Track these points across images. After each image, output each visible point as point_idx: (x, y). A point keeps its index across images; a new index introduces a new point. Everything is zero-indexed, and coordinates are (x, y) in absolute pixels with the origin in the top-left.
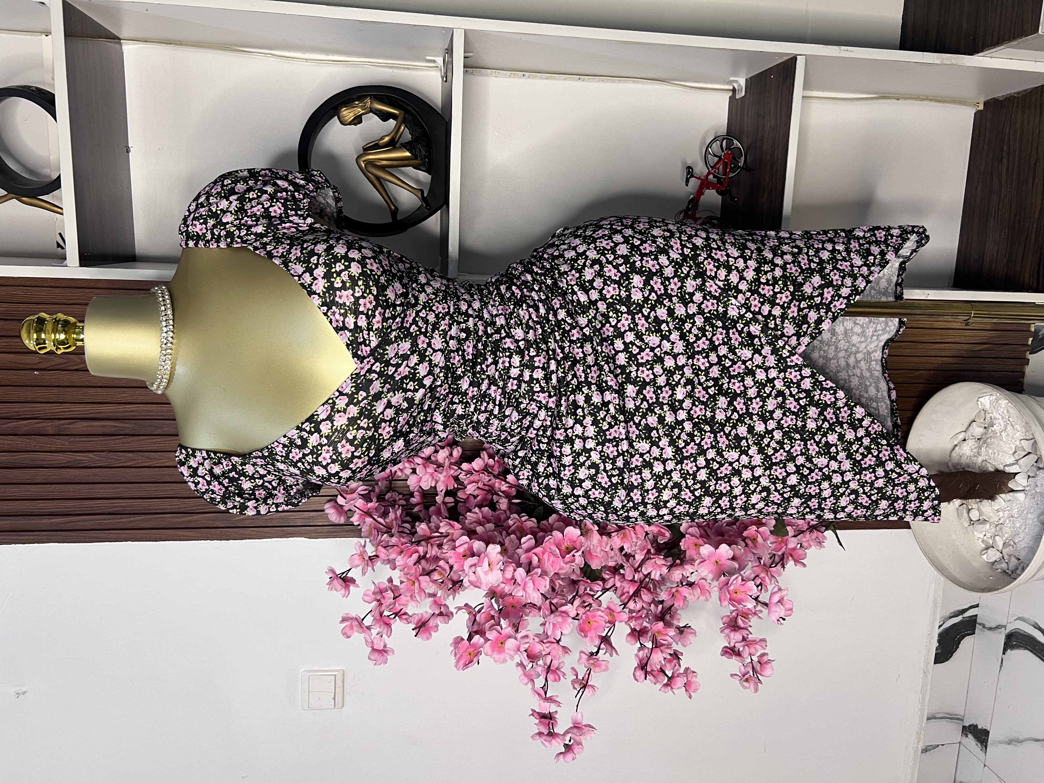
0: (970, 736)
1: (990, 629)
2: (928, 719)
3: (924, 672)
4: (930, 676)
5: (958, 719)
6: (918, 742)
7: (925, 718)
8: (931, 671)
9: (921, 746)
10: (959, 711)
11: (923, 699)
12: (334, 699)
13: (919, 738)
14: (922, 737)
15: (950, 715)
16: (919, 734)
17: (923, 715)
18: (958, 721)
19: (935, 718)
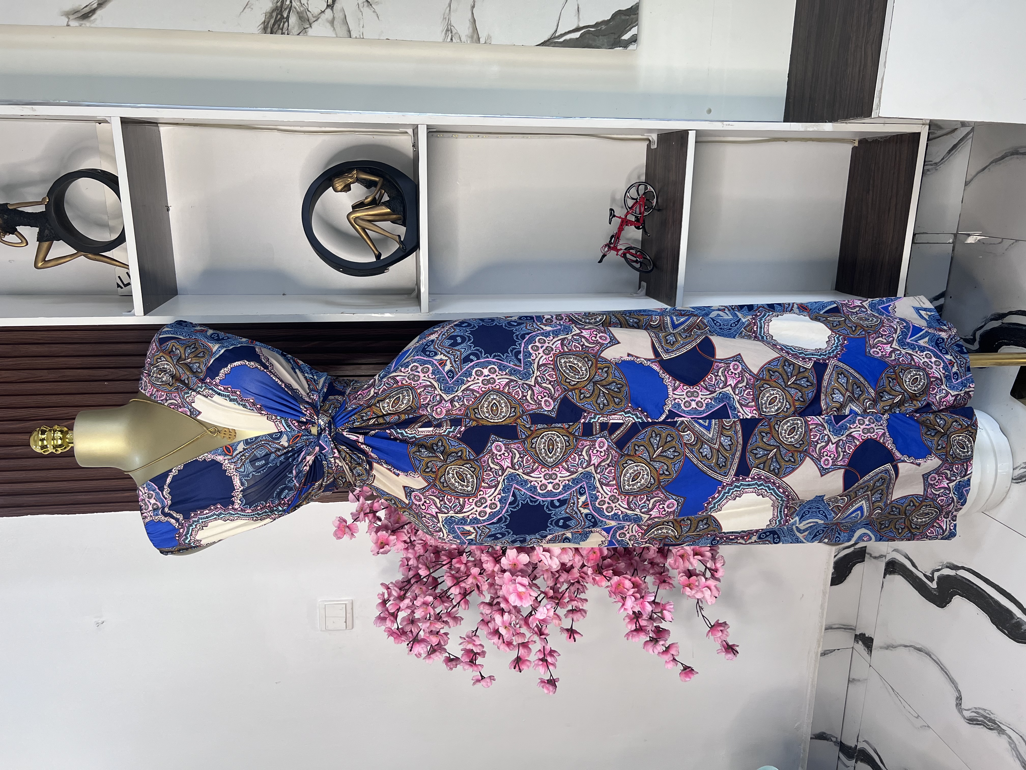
0: (860, 642)
1: (875, 558)
2: (826, 629)
3: (823, 593)
4: (827, 596)
5: (851, 629)
6: (819, 647)
7: (824, 628)
8: (828, 591)
9: (820, 650)
10: (852, 623)
11: (823, 613)
12: (346, 622)
13: (819, 645)
14: (821, 644)
15: (844, 625)
16: (819, 641)
17: (822, 627)
18: (851, 631)
19: (831, 628)
